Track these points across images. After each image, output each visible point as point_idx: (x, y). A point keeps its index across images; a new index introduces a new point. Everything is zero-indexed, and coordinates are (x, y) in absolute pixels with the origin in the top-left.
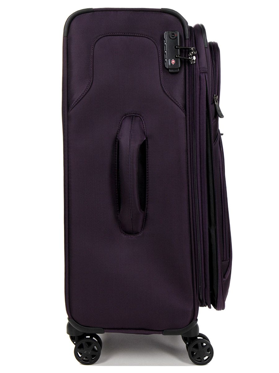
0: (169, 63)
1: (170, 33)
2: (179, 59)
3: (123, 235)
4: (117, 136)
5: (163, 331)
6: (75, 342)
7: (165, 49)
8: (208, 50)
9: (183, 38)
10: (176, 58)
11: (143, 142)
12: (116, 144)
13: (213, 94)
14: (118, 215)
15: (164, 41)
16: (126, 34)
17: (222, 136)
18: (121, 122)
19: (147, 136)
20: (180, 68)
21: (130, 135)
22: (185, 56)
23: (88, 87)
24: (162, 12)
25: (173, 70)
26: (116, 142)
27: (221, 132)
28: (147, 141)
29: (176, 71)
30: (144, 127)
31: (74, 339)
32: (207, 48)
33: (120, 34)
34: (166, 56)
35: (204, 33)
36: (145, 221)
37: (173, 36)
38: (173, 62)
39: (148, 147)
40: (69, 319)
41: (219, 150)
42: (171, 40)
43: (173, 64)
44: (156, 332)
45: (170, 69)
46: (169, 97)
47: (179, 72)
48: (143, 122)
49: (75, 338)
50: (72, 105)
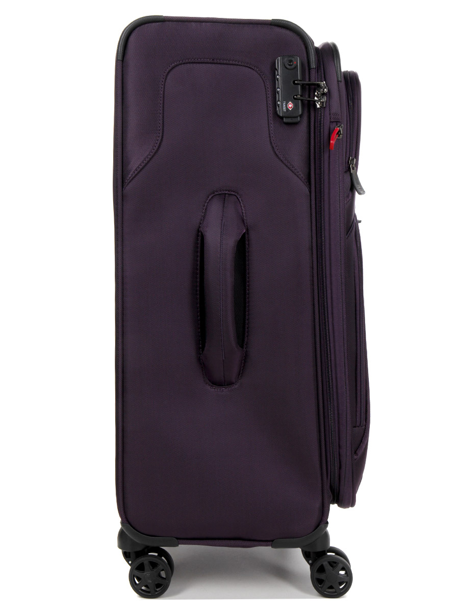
0: (284, 109)
1: (286, 59)
2: (300, 101)
3: (208, 388)
4: (200, 227)
5: (272, 541)
6: (130, 562)
7: (277, 84)
8: (343, 85)
9: (306, 67)
10: (295, 100)
11: (241, 235)
12: (198, 240)
13: (348, 156)
14: (200, 354)
15: (276, 73)
16: (215, 61)
17: (359, 224)
18: (206, 204)
19: (247, 226)
20: (301, 116)
21: (222, 225)
22: (309, 97)
23: (155, 147)
24: (272, 25)
25: (290, 119)
26: (198, 236)
27: (358, 219)
28: (248, 234)
29: (294, 120)
30: (243, 211)
31: (129, 557)
32: (341, 81)
33: (206, 60)
34: (279, 97)
35: (337, 58)
36: (244, 364)
37: (290, 65)
38: (290, 106)
39: (248, 245)
40: (122, 523)
41: (354, 246)
42: (287, 70)
43: (290, 109)
44: (262, 543)
45: (285, 117)
46: (283, 162)
47: (299, 122)
48: (242, 204)
49: (131, 555)
50: (130, 176)
